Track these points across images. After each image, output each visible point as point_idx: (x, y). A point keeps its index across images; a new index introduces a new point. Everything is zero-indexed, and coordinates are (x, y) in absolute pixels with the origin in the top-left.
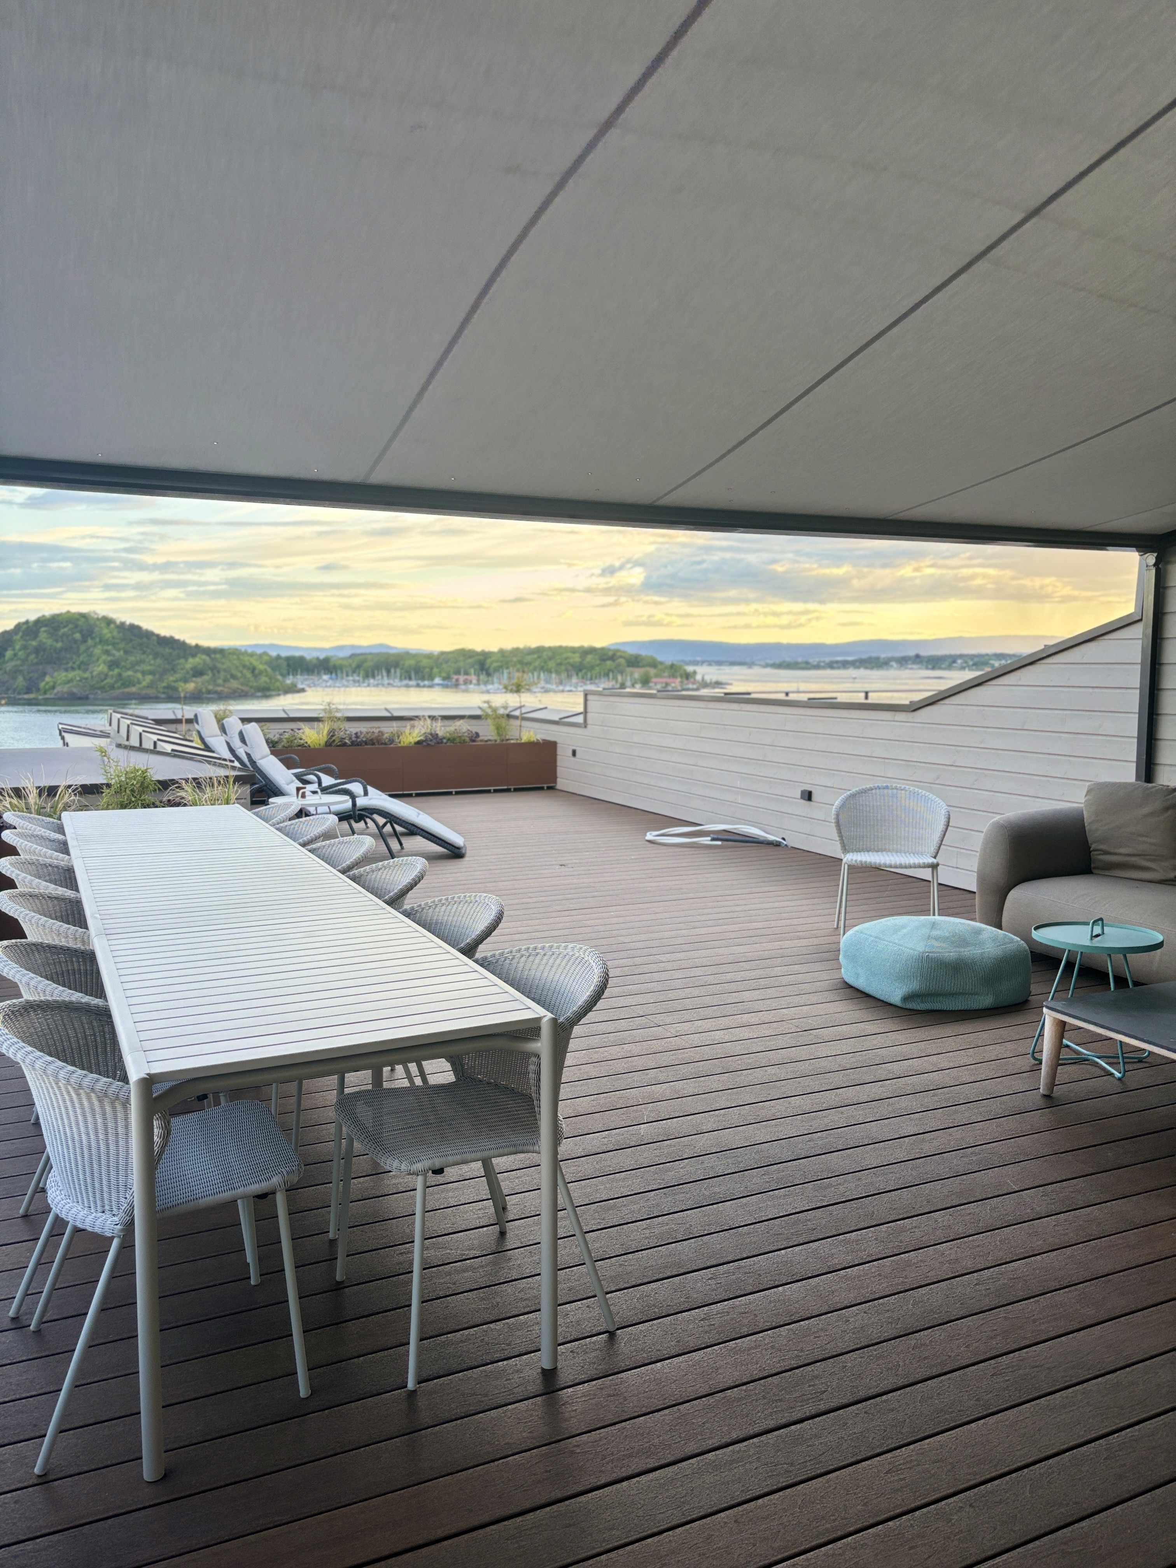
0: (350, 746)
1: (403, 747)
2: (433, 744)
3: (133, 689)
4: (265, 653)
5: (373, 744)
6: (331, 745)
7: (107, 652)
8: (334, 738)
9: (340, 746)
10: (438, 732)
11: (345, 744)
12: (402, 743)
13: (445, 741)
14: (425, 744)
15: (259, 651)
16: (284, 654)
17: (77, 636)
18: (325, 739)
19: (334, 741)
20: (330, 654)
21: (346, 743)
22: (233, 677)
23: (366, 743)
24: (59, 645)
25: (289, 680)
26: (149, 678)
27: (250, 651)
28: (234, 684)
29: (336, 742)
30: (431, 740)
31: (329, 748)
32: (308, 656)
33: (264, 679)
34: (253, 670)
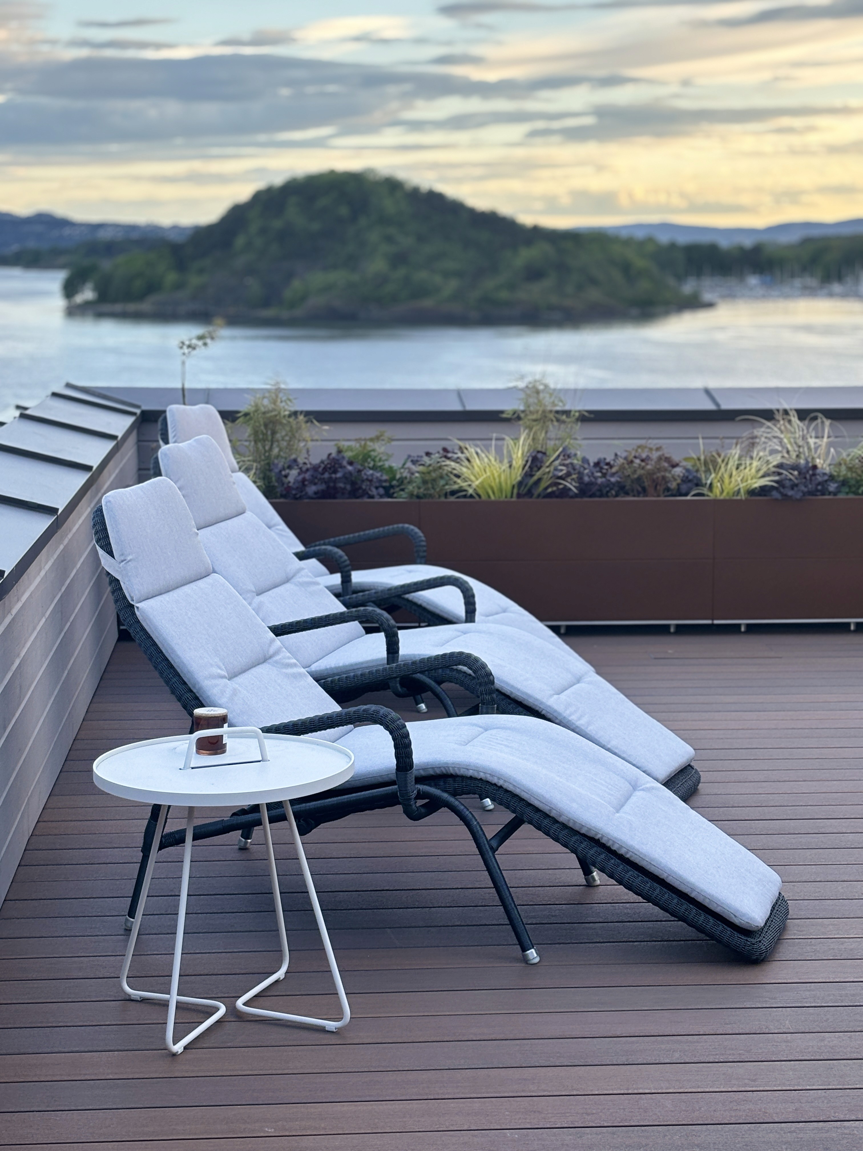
0: (576, 496)
1: (716, 502)
2: (799, 496)
3: (428, 303)
4: (650, 240)
5: (644, 491)
6: (529, 493)
7: (389, 239)
8: (538, 475)
9: (551, 495)
10: (818, 462)
11: (565, 493)
12: (717, 491)
13: (832, 487)
14: (775, 494)
15: (640, 235)
16: (682, 240)
17: (344, 211)
18: (517, 475)
19: (539, 480)
20: (765, 238)
21: (566, 490)
22: (593, 281)
23: (622, 489)
24: (316, 226)
25: (688, 288)
26: (453, 284)
27: (624, 234)
28: (594, 295)
29: (543, 485)
30: (794, 486)
31: (527, 500)
32: (724, 243)
33: (644, 285)
34: (626, 268)
